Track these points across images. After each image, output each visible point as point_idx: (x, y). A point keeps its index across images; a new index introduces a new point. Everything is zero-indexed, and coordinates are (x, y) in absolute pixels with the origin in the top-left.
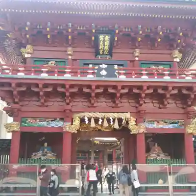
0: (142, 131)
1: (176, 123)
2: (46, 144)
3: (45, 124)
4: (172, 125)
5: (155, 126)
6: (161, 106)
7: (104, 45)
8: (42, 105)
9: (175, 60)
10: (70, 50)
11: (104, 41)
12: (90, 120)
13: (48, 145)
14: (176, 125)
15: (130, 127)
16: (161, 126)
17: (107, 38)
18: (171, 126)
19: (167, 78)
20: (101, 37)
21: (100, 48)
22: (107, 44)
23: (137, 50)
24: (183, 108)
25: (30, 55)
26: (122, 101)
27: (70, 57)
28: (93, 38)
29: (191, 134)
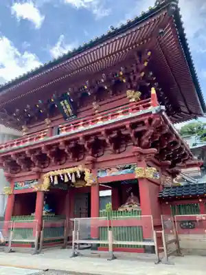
1: (129, 168)
4: (124, 170)
9: (131, 101)
10: (47, 121)
11: (65, 105)
12: (53, 177)
14: (129, 170)
16: (113, 173)
18: (123, 172)
22: (68, 106)
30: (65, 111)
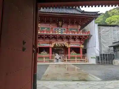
0: (69, 47)
3: (44, 45)
5: (73, 45)
7: (60, 24)
8: (44, 40)
15: (67, 46)
17: (61, 22)
18: (77, 46)
19: (76, 34)
24: (80, 41)
25: (40, 26)
26: (65, 39)
27: (51, 27)
28: (57, 22)
29: (82, 48)
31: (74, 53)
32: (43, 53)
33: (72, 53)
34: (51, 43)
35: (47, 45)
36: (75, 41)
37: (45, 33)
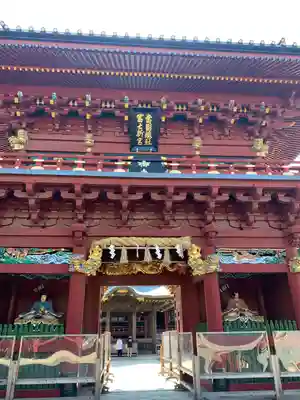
0: (214, 268)
1: (271, 255)
2: (44, 298)
3: (38, 258)
4: (264, 258)
5: (235, 259)
6: (243, 225)
7: (144, 130)
8: (35, 226)
9: (258, 154)
10: (89, 139)
11: (144, 123)
13: (47, 300)
14: (271, 258)
15: (191, 262)
16: (245, 260)
17: (149, 117)
18: (262, 260)
19: (252, 174)
20: (140, 117)
21: (138, 135)
22: (149, 127)
23: (198, 139)
24: (281, 229)
25: (22, 147)
26: (176, 218)
27: (89, 150)
28: (126, 118)
30: (139, 133)
31: (249, 316)
32: (28, 318)
33: (232, 316)
34: (78, 243)
35: (53, 259)
36: (249, 224)
37: (39, 168)
